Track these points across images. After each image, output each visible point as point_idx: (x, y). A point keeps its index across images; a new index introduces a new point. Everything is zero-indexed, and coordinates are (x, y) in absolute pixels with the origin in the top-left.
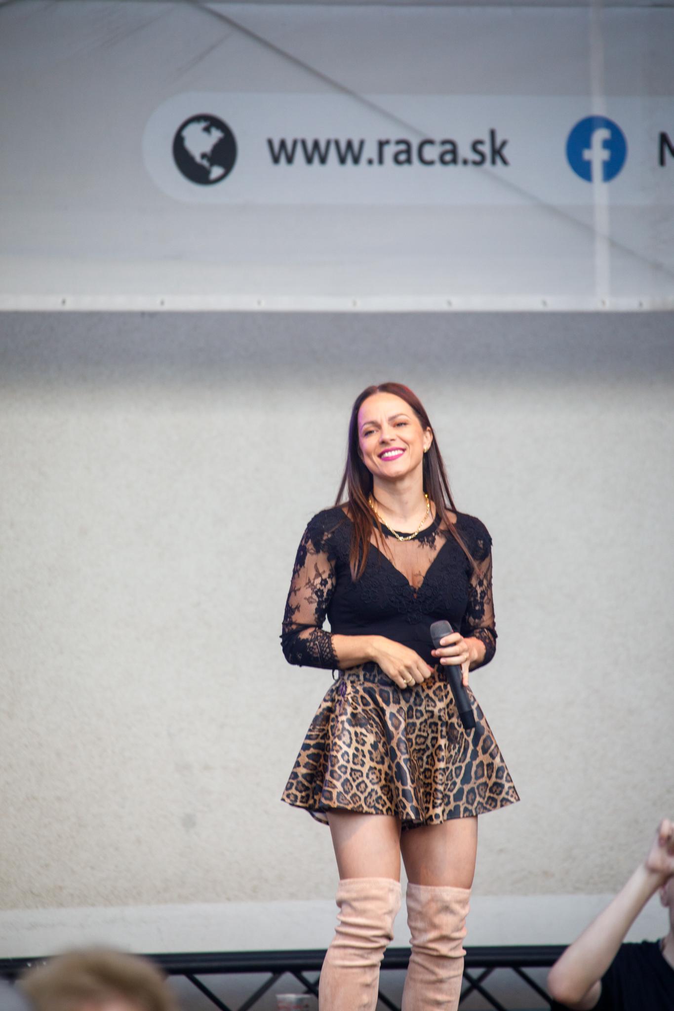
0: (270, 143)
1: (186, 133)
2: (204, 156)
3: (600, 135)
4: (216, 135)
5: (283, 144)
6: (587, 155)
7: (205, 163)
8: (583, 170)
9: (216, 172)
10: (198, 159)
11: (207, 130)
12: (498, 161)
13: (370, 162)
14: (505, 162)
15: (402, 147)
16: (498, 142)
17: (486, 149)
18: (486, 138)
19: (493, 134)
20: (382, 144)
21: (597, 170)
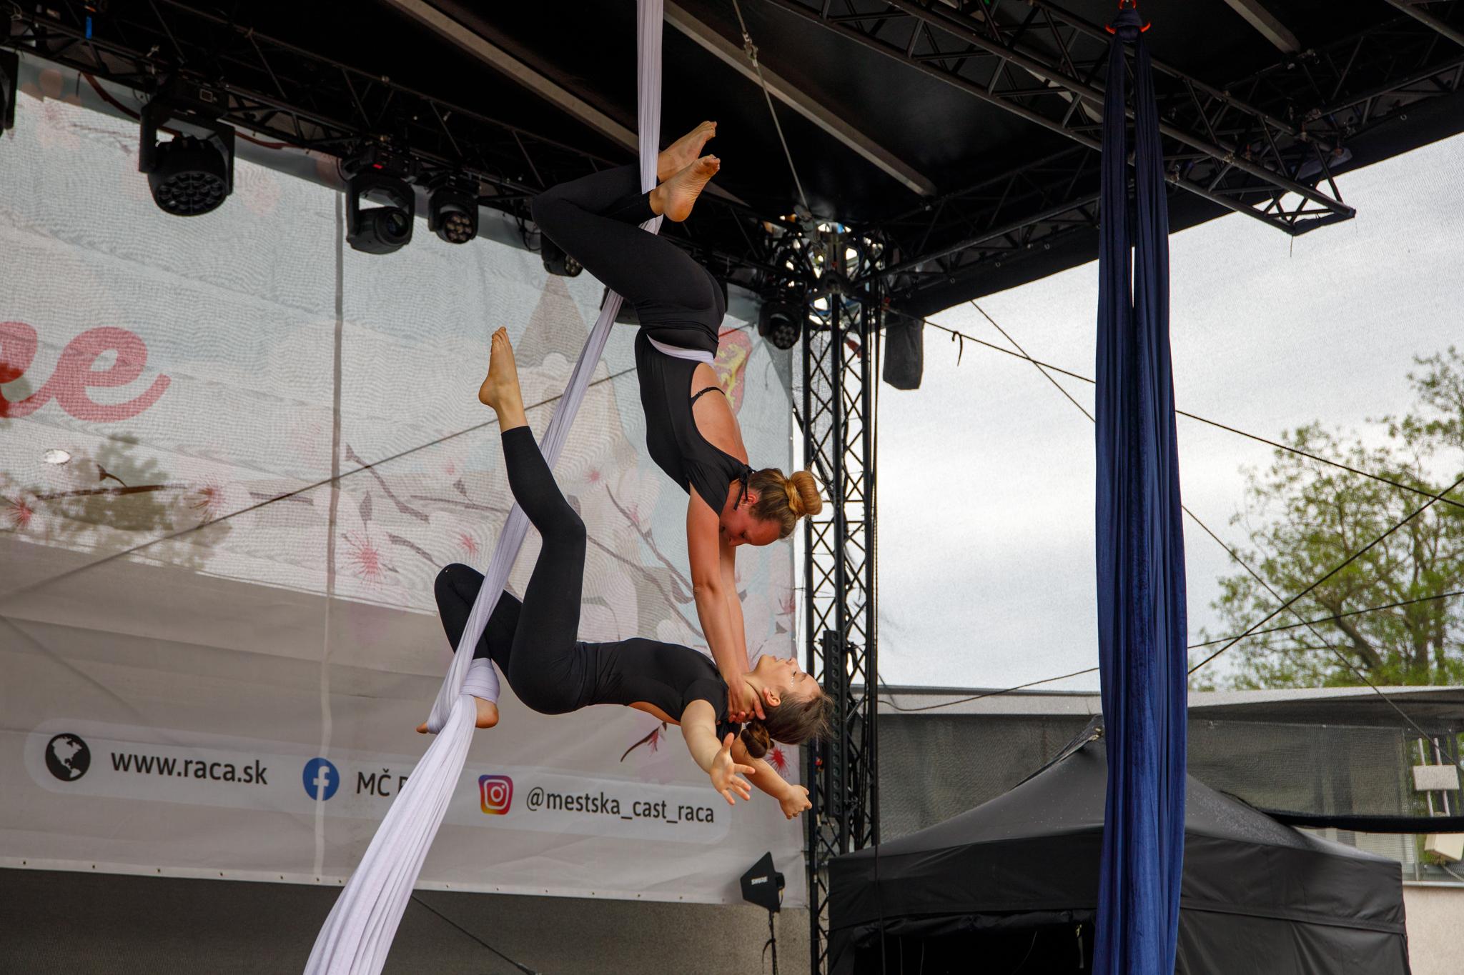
0: (113, 755)
1: (55, 744)
2: (67, 761)
3: (323, 770)
4: (76, 747)
5: (122, 757)
6: (315, 782)
7: (68, 765)
8: (312, 791)
9: (75, 772)
10: (63, 763)
11: (70, 743)
12: (260, 780)
13: (179, 774)
14: (265, 782)
15: (200, 766)
16: (260, 771)
17: (253, 772)
18: (254, 766)
19: (257, 762)
20: (187, 763)
21: (321, 793)
